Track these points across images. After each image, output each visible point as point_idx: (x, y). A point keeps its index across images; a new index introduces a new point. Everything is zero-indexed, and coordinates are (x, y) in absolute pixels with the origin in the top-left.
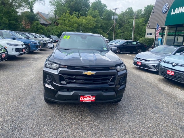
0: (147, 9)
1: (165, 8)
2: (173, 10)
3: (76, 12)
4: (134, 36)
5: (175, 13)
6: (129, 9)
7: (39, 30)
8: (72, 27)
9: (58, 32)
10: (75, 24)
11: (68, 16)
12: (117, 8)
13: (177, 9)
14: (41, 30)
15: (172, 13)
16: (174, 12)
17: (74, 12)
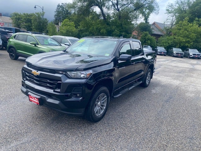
3: (199, 18)
7: (146, 41)
8: (188, 38)
9: (169, 43)
10: (193, 34)
11: (185, 24)
14: (149, 41)
17: (197, 19)
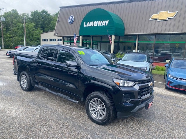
0: (35, 14)
1: (71, 19)
2: (85, 23)
4: (27, 41)
5: (87, 26)
6: (13, 11)
12: (4, 9)
13: (88, 23)
15: (85, 26)
16: (86, 24)
